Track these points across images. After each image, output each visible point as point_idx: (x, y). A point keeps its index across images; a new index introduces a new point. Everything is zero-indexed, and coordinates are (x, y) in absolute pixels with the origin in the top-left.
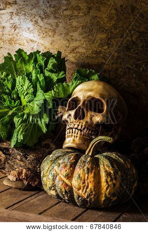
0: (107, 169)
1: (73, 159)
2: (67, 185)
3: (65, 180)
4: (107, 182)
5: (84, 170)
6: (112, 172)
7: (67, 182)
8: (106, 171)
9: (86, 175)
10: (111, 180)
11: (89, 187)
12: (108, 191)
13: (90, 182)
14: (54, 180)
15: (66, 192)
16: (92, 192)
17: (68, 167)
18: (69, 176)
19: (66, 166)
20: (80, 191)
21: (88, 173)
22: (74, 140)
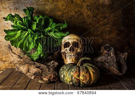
2: (78, 79)
3: (77, 77)
4: (93, 76)
7: (78, 78)
8: (92, 72)
10: (95, 75)
11: (88, 79)
13: (88, 77)
14: (72, 78)
15: (78, 82)
16: (88, 81)
17: (78, 72)
18: (79, 76)
19: (76, 72)
20: (84, 81)
21: (86, 73)
22: (72, 60)
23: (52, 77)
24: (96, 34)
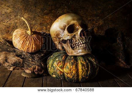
0: (82, 62)
1: (64, 58)
2: (61, 72)
3: (60, 69)
5: (70, 64)
6: (85, 64)
8: (82, 64)
9: (71, 66)
10: (85, 68)
11: (73, 72)
12: (83, 74)
13: (74, 70)
14: (54, 70)
15: (61, 76)
16: (75, 75)
17: (61, 62)
18: (62, 67)
20: (69, 75)
21: (72, 65)
23: (36, 69)
24: (95, 13)
